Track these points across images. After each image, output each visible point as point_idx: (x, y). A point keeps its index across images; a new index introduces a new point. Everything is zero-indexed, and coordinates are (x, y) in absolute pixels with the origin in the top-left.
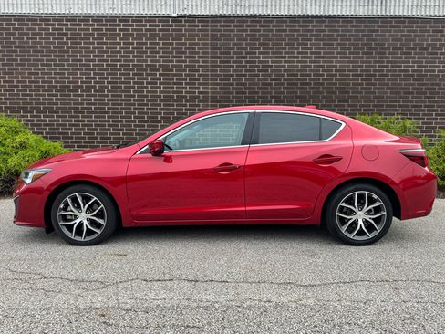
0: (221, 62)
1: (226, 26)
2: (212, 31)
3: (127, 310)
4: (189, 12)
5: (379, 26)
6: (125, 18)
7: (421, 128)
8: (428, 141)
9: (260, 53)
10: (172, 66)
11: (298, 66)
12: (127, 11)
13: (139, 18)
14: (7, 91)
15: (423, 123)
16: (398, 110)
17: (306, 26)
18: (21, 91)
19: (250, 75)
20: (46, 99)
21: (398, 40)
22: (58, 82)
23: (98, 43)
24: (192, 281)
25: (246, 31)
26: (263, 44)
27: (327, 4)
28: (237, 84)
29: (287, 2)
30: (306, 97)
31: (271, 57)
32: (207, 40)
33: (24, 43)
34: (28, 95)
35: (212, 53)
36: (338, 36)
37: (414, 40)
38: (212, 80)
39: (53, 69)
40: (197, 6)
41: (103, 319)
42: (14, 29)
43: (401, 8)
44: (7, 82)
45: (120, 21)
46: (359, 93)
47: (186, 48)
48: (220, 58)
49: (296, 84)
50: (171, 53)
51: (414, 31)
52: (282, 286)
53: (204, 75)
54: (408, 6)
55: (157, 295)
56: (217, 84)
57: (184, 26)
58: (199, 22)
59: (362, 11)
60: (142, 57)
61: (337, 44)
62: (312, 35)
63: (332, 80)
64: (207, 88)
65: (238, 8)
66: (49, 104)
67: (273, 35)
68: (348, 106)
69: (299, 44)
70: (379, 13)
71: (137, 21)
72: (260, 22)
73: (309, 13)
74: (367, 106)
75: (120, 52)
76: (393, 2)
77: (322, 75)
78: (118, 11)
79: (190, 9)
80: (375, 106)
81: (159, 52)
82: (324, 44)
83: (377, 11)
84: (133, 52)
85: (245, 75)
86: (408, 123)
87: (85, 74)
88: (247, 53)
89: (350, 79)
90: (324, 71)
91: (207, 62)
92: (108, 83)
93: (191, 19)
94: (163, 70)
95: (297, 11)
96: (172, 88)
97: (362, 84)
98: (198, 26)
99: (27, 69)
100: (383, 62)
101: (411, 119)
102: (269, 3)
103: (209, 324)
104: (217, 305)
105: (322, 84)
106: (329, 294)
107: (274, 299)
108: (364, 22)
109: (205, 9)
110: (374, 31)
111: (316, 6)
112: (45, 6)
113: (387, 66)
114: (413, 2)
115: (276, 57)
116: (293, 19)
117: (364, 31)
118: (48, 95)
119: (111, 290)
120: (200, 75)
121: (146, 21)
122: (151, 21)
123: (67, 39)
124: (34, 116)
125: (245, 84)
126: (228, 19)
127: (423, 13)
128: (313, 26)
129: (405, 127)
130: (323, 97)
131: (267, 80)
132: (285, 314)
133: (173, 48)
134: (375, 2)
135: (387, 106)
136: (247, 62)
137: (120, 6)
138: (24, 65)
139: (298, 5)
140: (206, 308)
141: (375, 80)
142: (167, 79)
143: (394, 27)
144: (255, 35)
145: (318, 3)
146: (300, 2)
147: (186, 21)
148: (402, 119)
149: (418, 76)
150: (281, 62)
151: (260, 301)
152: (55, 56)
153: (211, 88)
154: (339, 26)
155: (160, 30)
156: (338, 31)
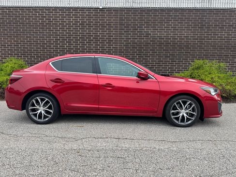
0: (125, 32)
1: (127, 13)
2: (120, 15)
3: (89, 150)
4: (108, 6)
5: (207, 14)
6: (75, 9)
7: (228, 67)
8: (232, 74)
9: (145, 27)
10: (100, 34)
11: (164, 34)
12: (76, 5)
13: (83, 9)
14: (16, 46)
15: (229, 65)
16: (216, 58)
17: (169, 13)
18: (22, 46)
19: (139, 39)
20: (35, 50)
21: (217, 21)
22: (41, 42)
23: (61, 22)
24: (117, 139)
25: (138, 16)
26: (147, 23)
27: (180, 2)
28: (133, 43)
29: (159, 1)
30: (168, 50)
31: (151, 30)
32: (117, 20)
33: (24, 21)
34: (26, 48)
35: (120, 27)
36: (185, 18)
37: (225, 21)
38: (119, 41)
39: (39, 35)
40: (112, 2)
41: (79, 154)
42: (19, 14)
43: (219, 4)
44: (16, 41)
45: (73, 10)
46: (195, 48)
47: (107, 25)
48: (124, 29)
49: (163, 43)
50: (99, 27)
51: (225, 16)
52: (160, 142)
53: (116, 39)
54: (223, 3)
55: (101, 144)
56: (122, 43)
57: (106, 13)
58: (113, 11)
59: (198, 6)
60: (84, 29)
61: (185, 23)
62: (172, 18)
63: (182, 41)
64: (117, 45)
65: (134, 4)
66: (36, 52)
67: (152, 18)
68: (190, 55)
69: (165, 23)
70: (207, 7)
71: (82, 10)
72: (145, 11)
73: (171, 6)
74: (200, 55)
75: (73, 26)
76: (215, 1)
77: (177, 39)
78: (72, 5)
79: (109, 4)
80: (204, 55)
81: (93, 27)
82: (178, 23)
83: (206, 6)
84: (79, 26)
85: (137, 39)
86: (222, 64)
87: (55, 37)
88: (138, 27)
89: (191, 41)
90: (178, 37)
91: (117, 32)
92: (67, 42)
93: (109, 10)
94: (95, 36)
95: (164, 6)
96: (99, 45)
97: (198, 44)
98: (113, 13)
99: (26, 35)
100: (209, 32)
101: (223, 62)
102: (150, 1)
103: (128, 156)
104: (130, 149)
105: (177, 43)
106: (183, 146)
107: (157, 147)
108: (199, 11)
109: (117, 4)
110: (204, 16)
111: (174, 3)
112: (35, 2)
113: (211, 35)
114: (225, 1)
115: (153, 30)
116: (162, 10)
117: (199, 16)
118: (36, 48)
119: (79, 142)
120: (113, 38)
121: (86, 10)
122: (89, 10)
123: (46, 19)
124: (29, 59)
125: (137, 43)
126: (129, 10)
127: (231, 7)
128: (173, 13)
129: (220, 66)
130: (177, 50)
131: (148, 41)
132: (163, 154)
133: (100, 25)
134: (205, 1)
135: (210, 55)
136: (138, 32)
137: (73, 3)
138: (24, 32)
139: (165, 2)
140: (126, 150)
141: (205, 42)
142: (96, 40)
143: (215, 14)
144: (142, 18)
145: (175, 1)
146: (166, 1)
147: (106, 11)
148: (219, 62)
149: (227, 39)
150: (155, 32)
151: (150, 148)
152: (39, 28)
153: (119, 45)
154: (186, 14)
155: (93, 15)
156: (185, 16)
